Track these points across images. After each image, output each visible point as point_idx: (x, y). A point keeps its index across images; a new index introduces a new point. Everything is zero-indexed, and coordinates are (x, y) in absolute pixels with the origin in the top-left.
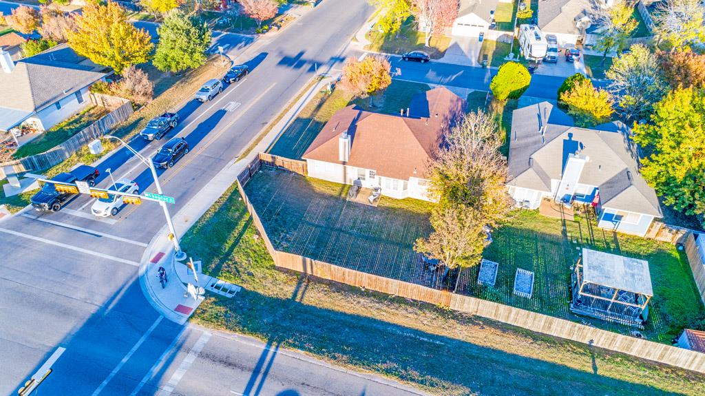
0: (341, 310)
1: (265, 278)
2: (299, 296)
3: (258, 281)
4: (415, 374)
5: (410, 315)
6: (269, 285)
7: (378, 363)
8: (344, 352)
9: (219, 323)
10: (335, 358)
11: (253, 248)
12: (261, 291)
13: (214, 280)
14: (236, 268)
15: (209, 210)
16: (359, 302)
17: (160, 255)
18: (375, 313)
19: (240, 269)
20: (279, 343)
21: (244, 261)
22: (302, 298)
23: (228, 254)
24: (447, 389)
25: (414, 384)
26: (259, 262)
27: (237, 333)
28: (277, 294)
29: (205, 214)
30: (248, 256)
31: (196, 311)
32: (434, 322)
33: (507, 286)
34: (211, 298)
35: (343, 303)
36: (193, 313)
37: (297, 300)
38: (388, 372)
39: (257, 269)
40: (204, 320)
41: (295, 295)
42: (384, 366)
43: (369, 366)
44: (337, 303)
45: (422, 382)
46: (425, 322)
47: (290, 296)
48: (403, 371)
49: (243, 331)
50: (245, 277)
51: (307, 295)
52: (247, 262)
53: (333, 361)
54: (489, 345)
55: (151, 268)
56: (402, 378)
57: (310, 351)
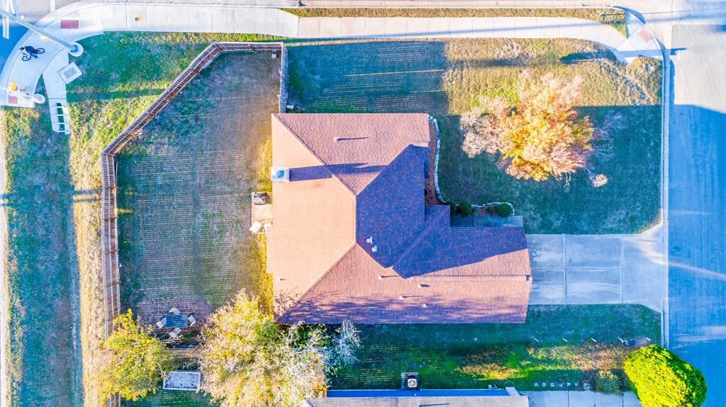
0: (79, 244)
1: (90, 151)
2: (79, 197)
3: (84, 146)
4: (19, 333)
5: (93, 312)
6: (83, 161)
7: (21, 299)
8: (20, 266)
9: (9, 139)
10: (10, 259)
11: (130, 117)
12: (73, 155)
13: (64, 102)
14: (91, 116)
15: (166, 34)
16: (92, 259)
17: (74, 25)
18: (86, 277)
19: (92, 121)
20: (8, 205)
21: (106, 117)
22: (78, 201)
23: (108, 96)
24: (14, 363)
25: (8, 335)
26: (111, 135)
27: (4, 160)
28: (75, 174)
29: (158, 34)
30: (115, 118)
31: (15, 108)
32: (94, 337)
33: (172, 400)
34: (37, 114)
35: (86, 244)
36: (11, 107)
37: (75, 198)
38: (13, 310)
39: (99, 138)
40: (8, 122)
41: (80, 193)
42: (17, 304)
43: (13, 292)
44: (84, 237)
45: (13, 341)
46: (90, 328)
47: (77, 188)
48: (18, 322)
49: (9, 165)
50: (84, 130)
51: (84, 204)
52: (106, 121)
53: (6, 259)
54: (86, 390)
55: (53, 27)
56: (11, 324)
57: (11, 236)
